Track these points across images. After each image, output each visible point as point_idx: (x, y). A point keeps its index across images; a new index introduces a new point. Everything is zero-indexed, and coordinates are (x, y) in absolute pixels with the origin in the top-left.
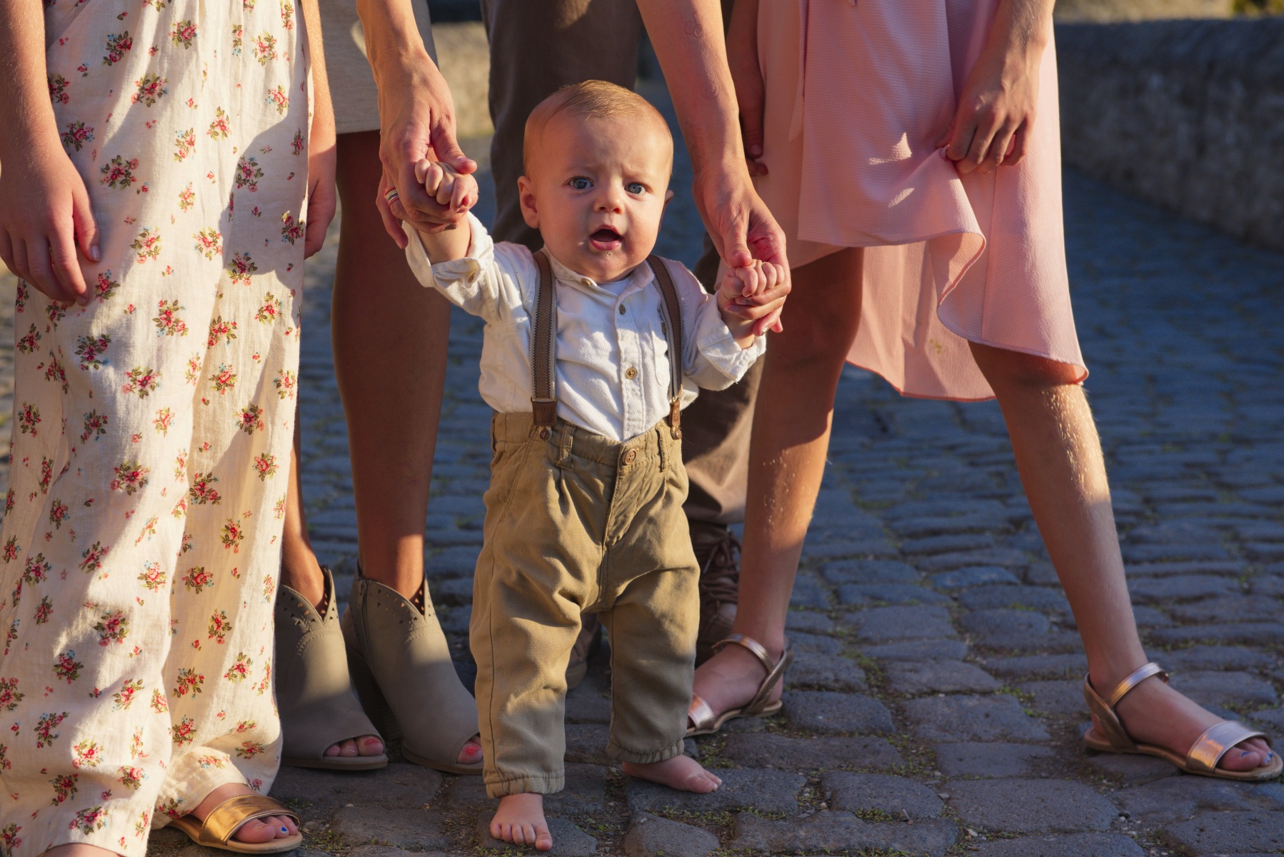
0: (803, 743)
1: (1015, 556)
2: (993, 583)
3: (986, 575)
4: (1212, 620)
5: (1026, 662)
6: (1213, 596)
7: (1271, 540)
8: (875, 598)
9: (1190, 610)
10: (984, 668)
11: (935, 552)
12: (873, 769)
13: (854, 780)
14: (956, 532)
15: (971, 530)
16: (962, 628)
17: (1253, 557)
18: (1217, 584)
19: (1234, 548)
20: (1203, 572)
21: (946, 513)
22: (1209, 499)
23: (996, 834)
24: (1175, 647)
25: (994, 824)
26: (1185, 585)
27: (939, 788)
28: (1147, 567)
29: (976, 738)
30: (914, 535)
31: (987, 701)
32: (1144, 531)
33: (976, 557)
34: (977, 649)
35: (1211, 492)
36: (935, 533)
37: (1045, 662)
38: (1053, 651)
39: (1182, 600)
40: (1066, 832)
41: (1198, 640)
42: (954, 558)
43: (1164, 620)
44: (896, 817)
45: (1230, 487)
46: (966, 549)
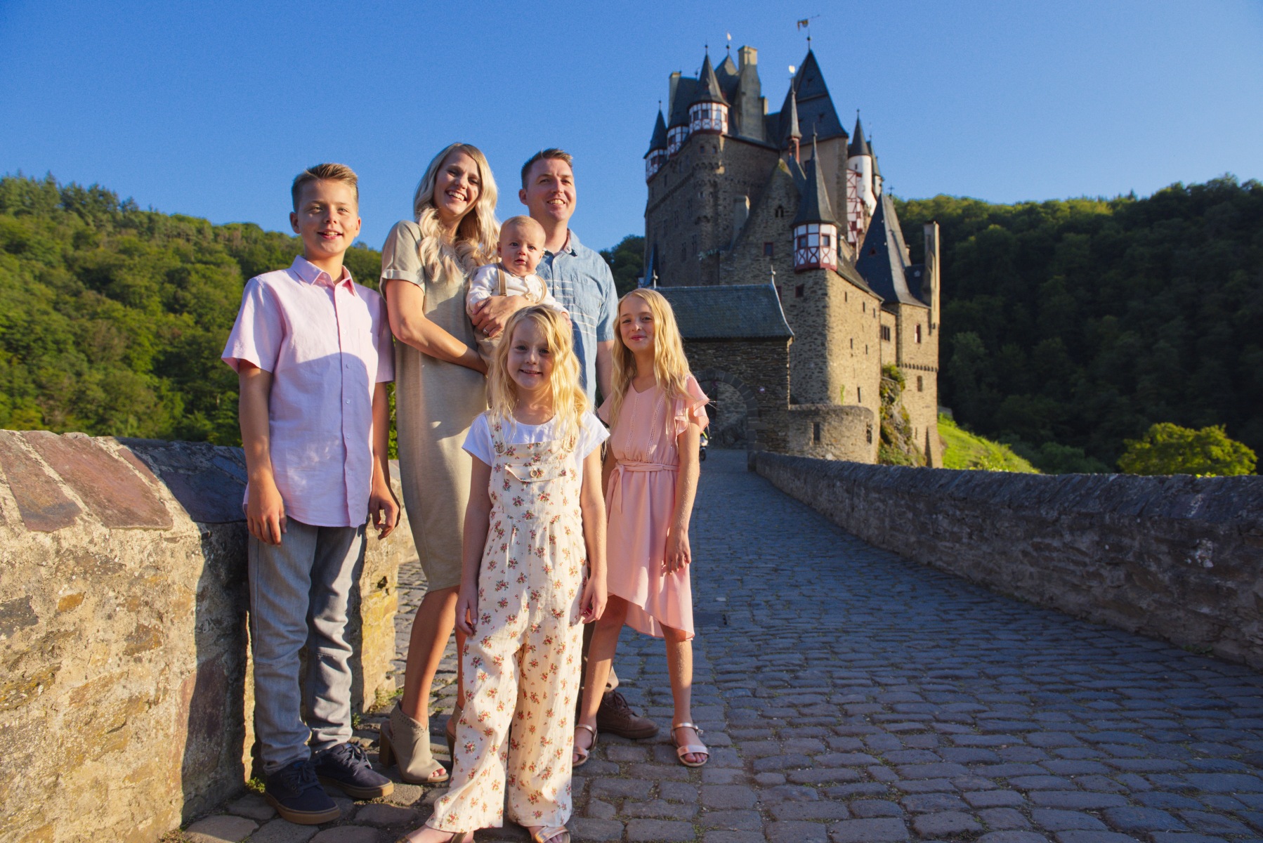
0: (657, 768)
1: (752, 684)
2: (743, 696)
3: (741, 693)
4: (812, 715)
5: (743, 733)
6: (816, 704)
7: (843, 679)
8: (700, 702)
9: (806, 711)
10: (729, 735)
11: (726, 681)
12: (678, 781)
13: (669, 785)
14: (736, 672)
15: (743, 672)
16: (727, 716)
17: (835, 686)
18: (819, 698)
19: (829, 681)
20: (815, 693)
21: (736, 664)
22: (827, 659)
23: (713, 809)
24: (797, 727)
25: (713, 805)
26: (807, 699)
27: (699, 788)
28: (798, 690)
29: (718, 767)
30: (722, 673)
31: (726, 750)
32: (800, 674)
33: (739, 684)
34: (730, 726)
35: (828, 656)
36: (729, 672)
37: (752, 732)
38: (755, 728)
39: (806, 706)
40: (737, 809)
41: (805, 724)
42: (730, 685)
43: (796, 714)
44: (680, 802)
45: (836, 653)
46: (737, 681)
